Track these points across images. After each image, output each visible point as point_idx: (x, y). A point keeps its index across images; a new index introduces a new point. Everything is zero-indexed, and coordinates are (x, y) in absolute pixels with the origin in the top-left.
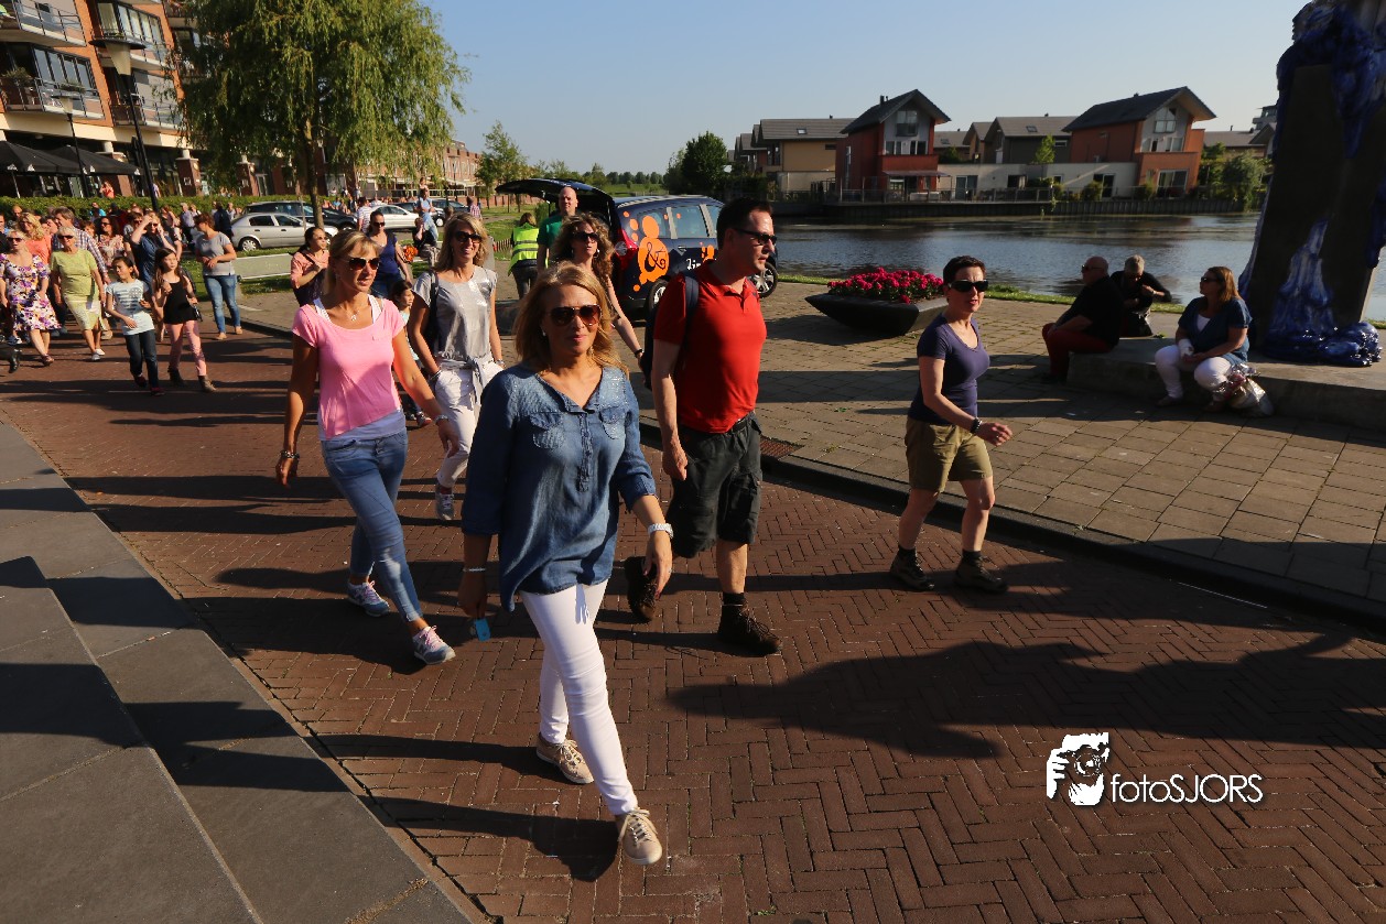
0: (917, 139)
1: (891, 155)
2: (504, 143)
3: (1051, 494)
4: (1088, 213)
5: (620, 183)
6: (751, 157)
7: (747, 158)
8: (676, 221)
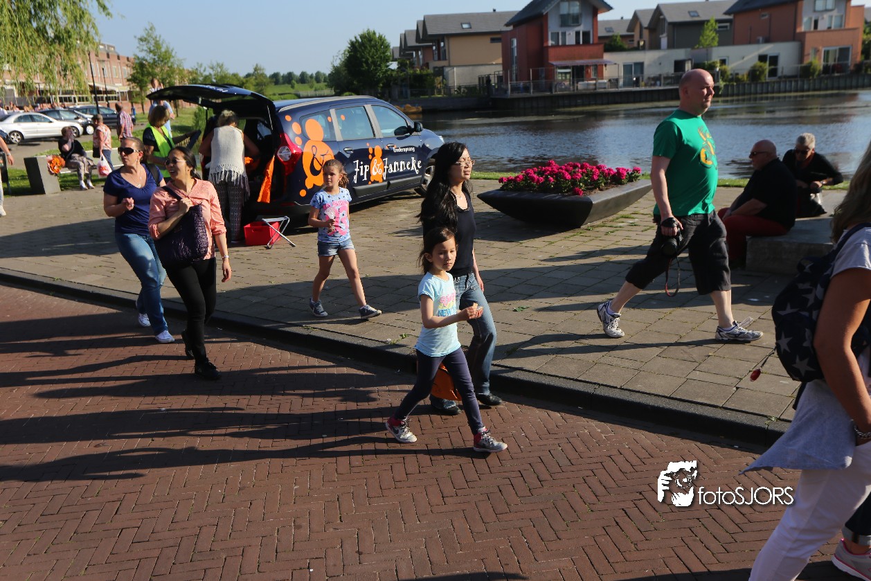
0: (581, 28)
1: (556, 46)
2: (157, 45)
3: (740, 385)
4: (756, 93)
5: (284, 83)
6: (417, 54)
7: (412, 54)
8: (341, 123)
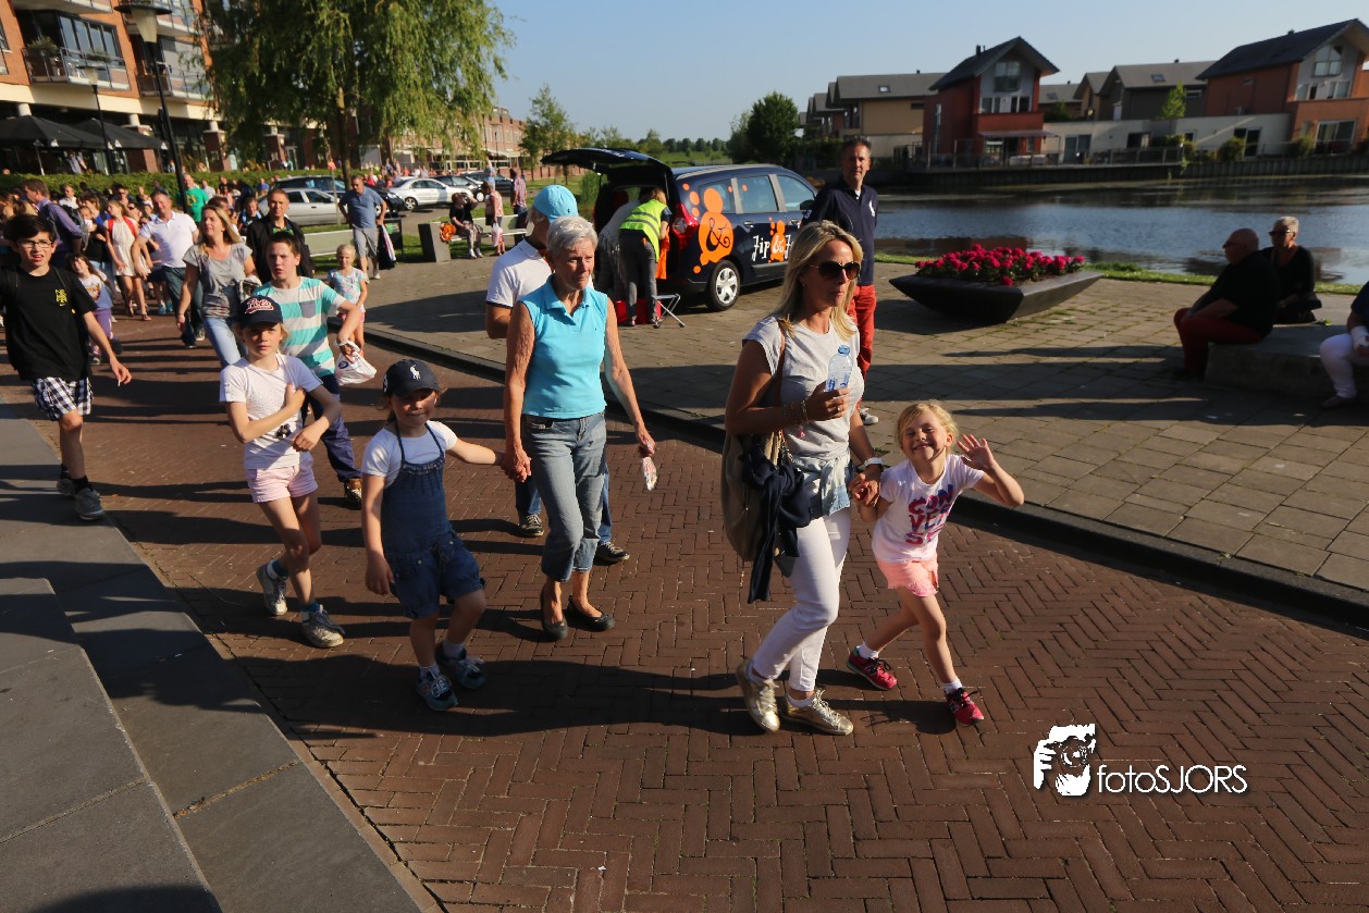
0: (1019, 94)
1: (987, 114)
2: (551, 108)
3: (1190, 514)
4: (1227, 175)
5: (678, 151)
6: (826, 120)
7: (821, 121)
8: (742, 194)
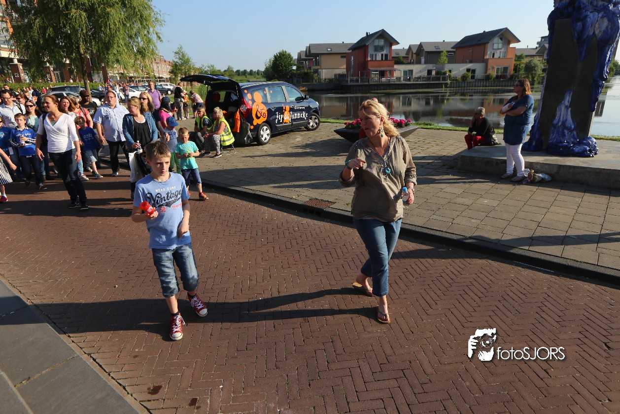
0: (384, 52)
1: (372, 60)
2: (183, 56)
4: (465, 87)
5: (242, 75)
6: (305, 62)
7: (303, 62)
8: (271, 95)
